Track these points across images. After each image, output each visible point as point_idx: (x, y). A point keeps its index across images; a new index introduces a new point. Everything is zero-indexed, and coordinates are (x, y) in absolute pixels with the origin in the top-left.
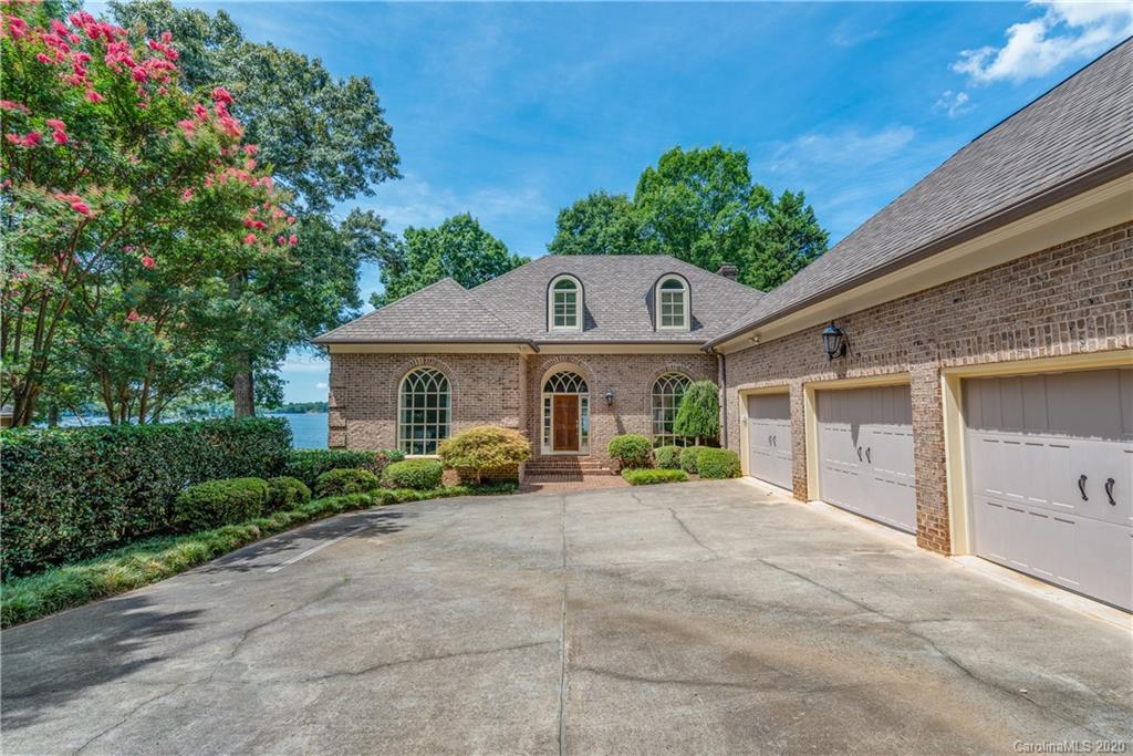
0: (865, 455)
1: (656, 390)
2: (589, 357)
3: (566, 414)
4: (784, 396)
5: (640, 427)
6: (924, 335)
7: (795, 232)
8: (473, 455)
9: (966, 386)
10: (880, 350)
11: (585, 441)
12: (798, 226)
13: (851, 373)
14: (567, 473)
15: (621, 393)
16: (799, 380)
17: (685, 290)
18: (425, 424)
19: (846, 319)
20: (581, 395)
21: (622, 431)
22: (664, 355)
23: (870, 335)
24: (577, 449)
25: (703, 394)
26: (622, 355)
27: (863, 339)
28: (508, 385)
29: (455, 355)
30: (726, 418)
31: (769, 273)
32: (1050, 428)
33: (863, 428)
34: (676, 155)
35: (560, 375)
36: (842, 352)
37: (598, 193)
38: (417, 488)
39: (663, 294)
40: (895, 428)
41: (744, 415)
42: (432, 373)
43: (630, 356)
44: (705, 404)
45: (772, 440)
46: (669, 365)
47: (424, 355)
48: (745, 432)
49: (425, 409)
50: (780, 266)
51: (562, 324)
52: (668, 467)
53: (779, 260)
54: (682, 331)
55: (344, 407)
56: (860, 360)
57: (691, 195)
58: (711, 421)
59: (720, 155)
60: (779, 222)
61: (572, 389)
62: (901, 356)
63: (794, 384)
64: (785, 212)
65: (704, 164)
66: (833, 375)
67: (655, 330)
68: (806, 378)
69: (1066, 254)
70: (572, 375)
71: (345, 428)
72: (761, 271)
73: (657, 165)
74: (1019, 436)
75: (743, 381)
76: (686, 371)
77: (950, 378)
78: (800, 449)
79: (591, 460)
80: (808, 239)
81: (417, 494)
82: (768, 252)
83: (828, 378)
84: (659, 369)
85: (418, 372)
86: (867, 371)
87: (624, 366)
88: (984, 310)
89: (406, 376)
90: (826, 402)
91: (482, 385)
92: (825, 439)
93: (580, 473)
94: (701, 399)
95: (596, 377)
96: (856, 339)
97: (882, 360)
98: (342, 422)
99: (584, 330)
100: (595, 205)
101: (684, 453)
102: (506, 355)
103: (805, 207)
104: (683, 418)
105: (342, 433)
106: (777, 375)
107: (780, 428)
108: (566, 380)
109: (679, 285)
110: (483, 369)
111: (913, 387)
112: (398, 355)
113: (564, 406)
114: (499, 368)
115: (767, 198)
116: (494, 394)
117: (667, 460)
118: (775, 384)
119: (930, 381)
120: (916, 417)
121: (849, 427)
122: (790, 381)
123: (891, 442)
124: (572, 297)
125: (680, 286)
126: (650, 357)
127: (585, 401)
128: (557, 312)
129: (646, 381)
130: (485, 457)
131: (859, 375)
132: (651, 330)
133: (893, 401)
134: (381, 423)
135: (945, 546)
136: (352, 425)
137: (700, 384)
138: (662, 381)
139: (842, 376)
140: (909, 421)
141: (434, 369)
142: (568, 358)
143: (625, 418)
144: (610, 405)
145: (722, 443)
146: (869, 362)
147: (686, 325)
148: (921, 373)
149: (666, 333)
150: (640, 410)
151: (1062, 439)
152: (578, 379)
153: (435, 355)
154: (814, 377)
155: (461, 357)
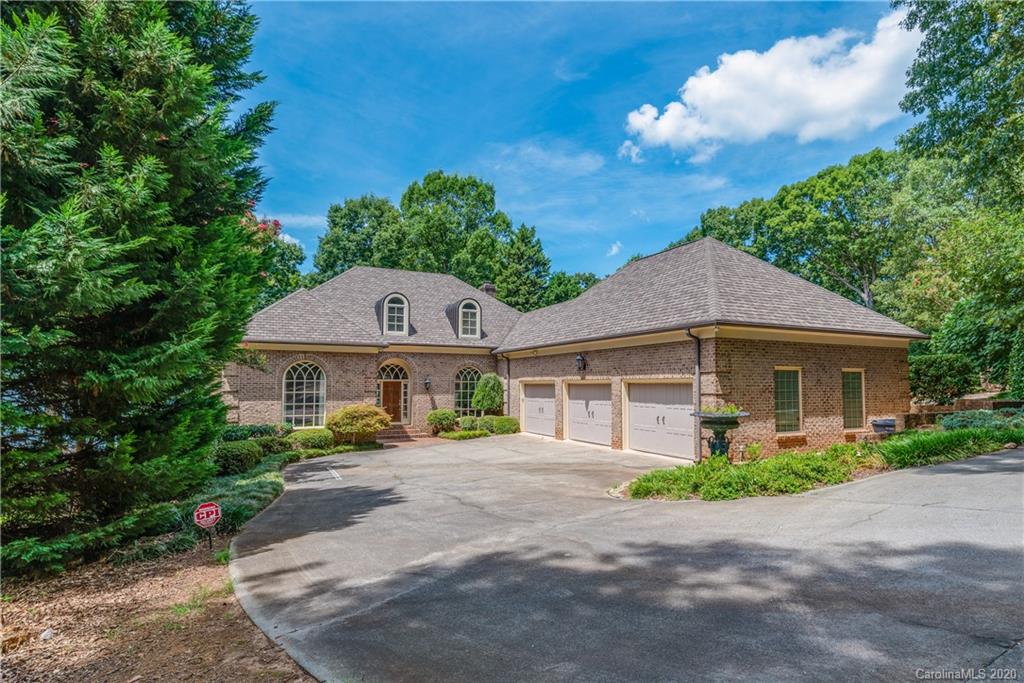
0: (591, 414)
1: (458, 377)
2: (414, 355)
3: (391, 395)
4: (552, 386)
5: (446, 403)
6: (616, 365)
7: (529, 257)
8: (360, 424)
9: (630, 386)
10: (601, 369)
11: (405, 414)
12: (532, 254)
13: (587, 377)
14: (399, 437)
15: (434, 380)
16: (561, 378)
17: (478, 311)
18: (304, 404)
19: (587, 353)
20: (403, 382)
21: (434, 407)
22: (463, 355)
23: (596, 362)
24: (400, 421)
25: (492, 382)
26: (436, 354)
27: (594, 363)
28: (369, 376)
29: (329, 353)
30: (509, 398)
31: (510, 287)
32: (652, 401)
33: (591, 402)
34: (440, 178)
35: (388, 366)
36: (584, 367)
37: (368, 196)
38: (321, 447)
39: (464, 313)
40: (604, 402)
41: (522, 396)
42: (310, 366)
43: (441, 355)
44: (493, 388)
45: (541, 410)
46: (466, 362)
47: (305, 352)
48: (522, 405)
49: (304, 392)
50: (519, 282)
51: (393, 330)
52: (469, 429)
53: (518, 278)
54: (474, 339)
55: (237, 392)
56: (591, 373)
57: (452, 213)
58: (497, 399)
59: (474, 185)
60: (518, 249)
61: (397, 377)
62: (608, 373)
63: (557, 380)
64: (523, 241)
65: (462, 188)
66: (579, 378)
67: (458, 337)
68: (565, 378)
69: (656, 347)
70: (397, 366)
71: (237, 408)
72: (505, 285)
73: (422, 182)
74: (637, 404)
75: (523, 376)
76: (478, 366)
77: (625, 383)
78: (560, 413)
79: (413, 427)
80: (537, 264)
81: (320, 451)
82: (510, 271)
83: (576, 379)
84: (460, 364)
85: (298, 365)
86: (595, 378)
87: (437, 362)
88: (636, 360)
89: (289, 368)
90: (573, 390)
91: (350, 376)
92: (573, 408)
93: (408, 437)
94: (490, 385)
95: (418, 369)
96: (590, 363)
97: (601, 373)
98: (236, 403)
99: (410, 335)
100: (367, 208)
101: (479, 421)
102: (368, 354)
103: (536, 239)
104: (479, 397)
105: (234, 411)
106: (547, 375)
107: (548, 404)
108: (392, 370)
109: (473, 307)
110: (351, 364)
111: (613, 385)
112: (284, 351)
113: (390, 389)
114: (363, 364)
115: (509, 225)
116: (358, 382)
117: (468, 426)
118: (547, 379)
119: (617, 382)
120: (613, 397)
121: (584, 402)
122: (556, 379)
123: (602, 408)
124: (401, 310)
125: (475, 309)
126: (454, 356)
127: (406, 386)
128: (390, 320)
129: (453, 371)
130: (368, 425)
131: (590, 379)
132: (455, 336)
133: (604, 391)
134: (269, 403)
135: (620, 447)
136: (244, 405)
137: (489, 375)
138: (461, 372)
139: (583, 379)
140: (610, 399)
141: (311, 363)
142: (398, 355)
143: (437, 398)
144: (427, 388)
145: (505, 412)
146: (595, 374)
147: (478, 335)
148: (615, 380)
149: (465, 339)
150: (447, 392)
151: (653, 405)
152: (401, 370)
153: (314, 353)
154: (569, 378)
155: (334, 354)
